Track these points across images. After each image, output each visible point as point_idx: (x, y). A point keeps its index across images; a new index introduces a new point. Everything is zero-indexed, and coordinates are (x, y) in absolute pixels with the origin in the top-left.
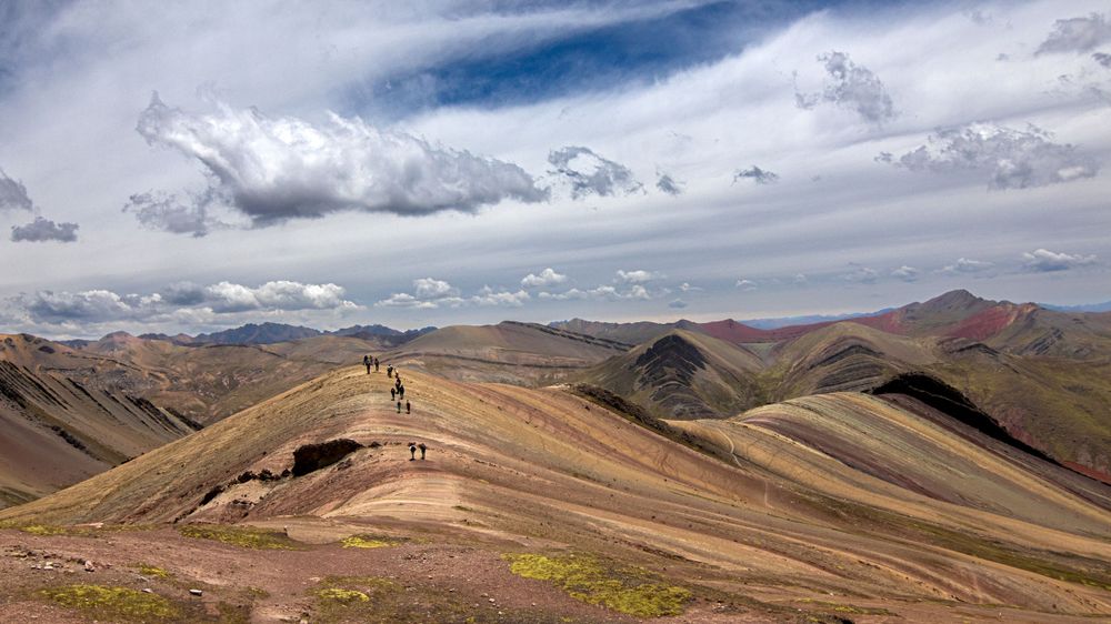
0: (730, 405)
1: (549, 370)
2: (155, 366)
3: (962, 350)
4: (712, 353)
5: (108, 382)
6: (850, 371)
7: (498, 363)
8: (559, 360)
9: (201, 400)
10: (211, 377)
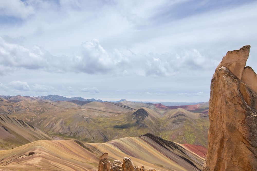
0: (152, 125)
1: (115, 114)
2: (26, 106)
3: (204, 117)
4: (150, 113)
5: (15, 109)
6: (179, 120)
7: (103, 111)
8: (117, 112)
9: (36, 115)
10: (39, 109)
